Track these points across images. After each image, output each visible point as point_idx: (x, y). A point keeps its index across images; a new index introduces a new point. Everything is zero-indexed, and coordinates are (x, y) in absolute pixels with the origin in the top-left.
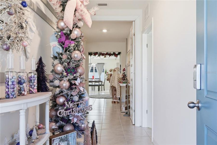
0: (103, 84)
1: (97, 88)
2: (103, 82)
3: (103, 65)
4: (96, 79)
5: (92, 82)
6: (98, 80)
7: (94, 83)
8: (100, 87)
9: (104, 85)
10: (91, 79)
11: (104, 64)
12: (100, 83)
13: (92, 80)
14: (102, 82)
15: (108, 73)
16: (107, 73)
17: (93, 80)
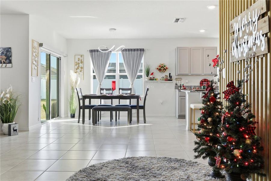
0: (141, 103)
1: (124, 115)
2: (142, 96)
3: (140, 54)
4: (123, 89)
5: (112, 98)
6: (129, 92)
7: (116, 102)
8: (134, 111)
9: (143, 107)
10: (107, 90)
11: (142, 50)
12: (134, 102)
13: (111, 92)
14: (138, 98)
15: (152, 74)
16: (150, 74)
17: (116, 93)
